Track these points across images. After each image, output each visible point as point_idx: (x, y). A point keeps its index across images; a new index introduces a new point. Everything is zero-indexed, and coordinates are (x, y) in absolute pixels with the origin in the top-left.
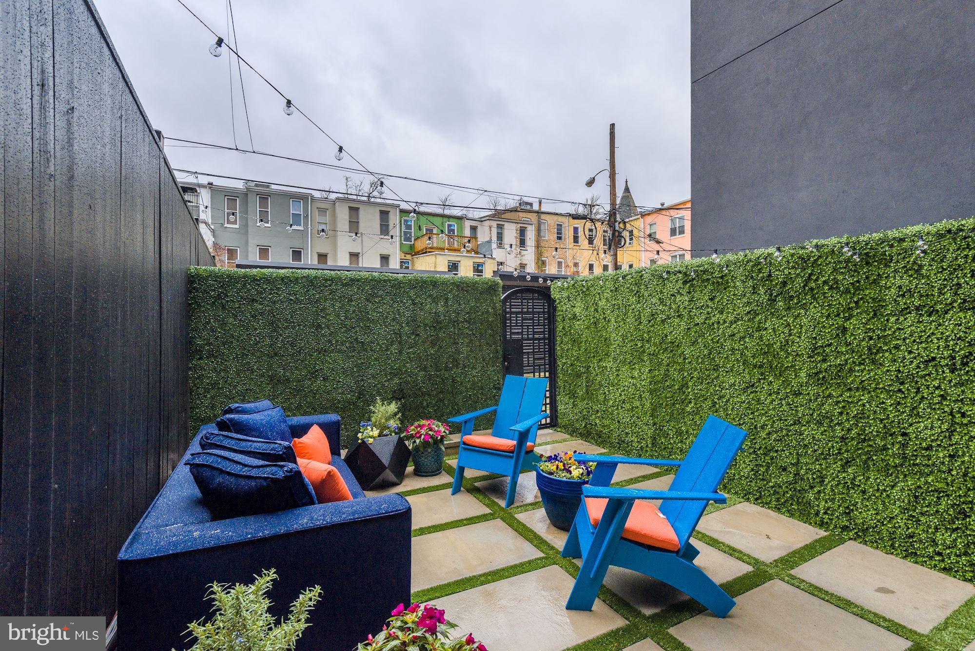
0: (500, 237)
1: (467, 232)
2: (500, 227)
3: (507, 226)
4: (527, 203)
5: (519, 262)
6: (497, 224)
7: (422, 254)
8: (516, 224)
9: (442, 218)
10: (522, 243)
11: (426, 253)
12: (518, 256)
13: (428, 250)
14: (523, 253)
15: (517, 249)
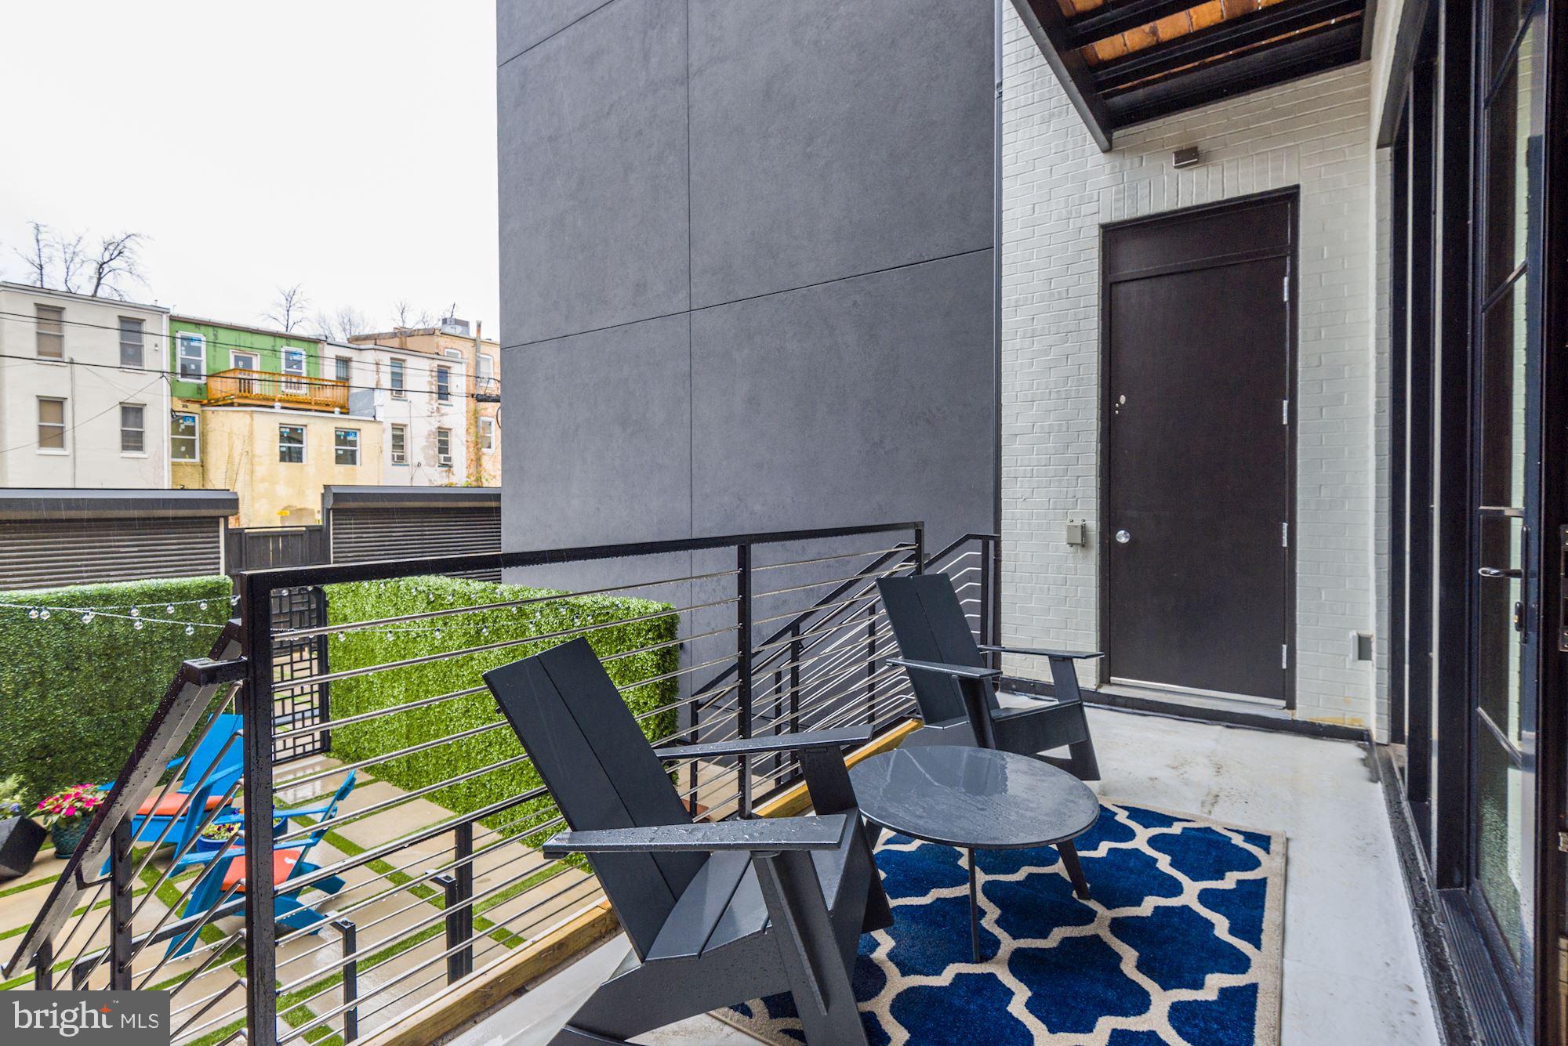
0: (397, 379)
1: (330, 371)
2: (398, 363)
3: (411, 362)
4: (458, 322)
5: (437, 425)
6: (391, 359)
7: (224, 405)
8: (431, 361)
9: (272, 339)
10: (443, 394)
11: (232, 405)
12: (435, 414)
13: (235, 400)
14: (444, 409)
15: (433, 402)
